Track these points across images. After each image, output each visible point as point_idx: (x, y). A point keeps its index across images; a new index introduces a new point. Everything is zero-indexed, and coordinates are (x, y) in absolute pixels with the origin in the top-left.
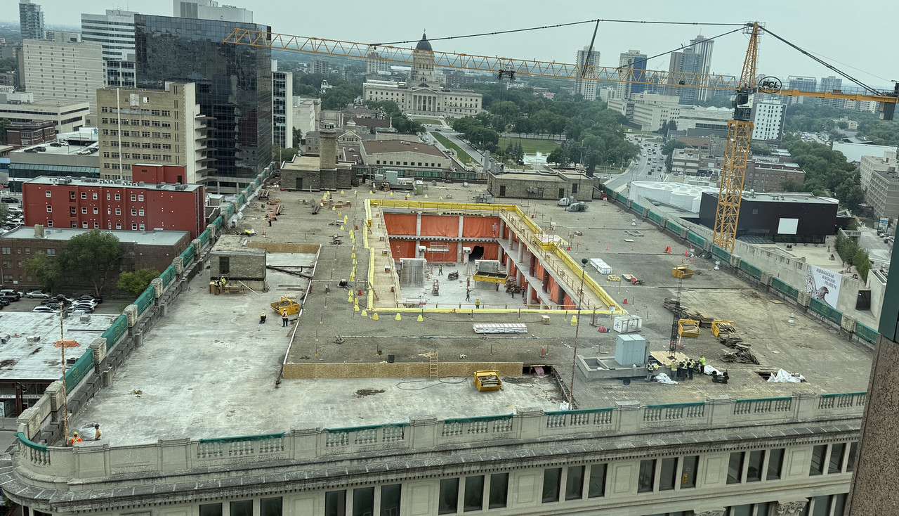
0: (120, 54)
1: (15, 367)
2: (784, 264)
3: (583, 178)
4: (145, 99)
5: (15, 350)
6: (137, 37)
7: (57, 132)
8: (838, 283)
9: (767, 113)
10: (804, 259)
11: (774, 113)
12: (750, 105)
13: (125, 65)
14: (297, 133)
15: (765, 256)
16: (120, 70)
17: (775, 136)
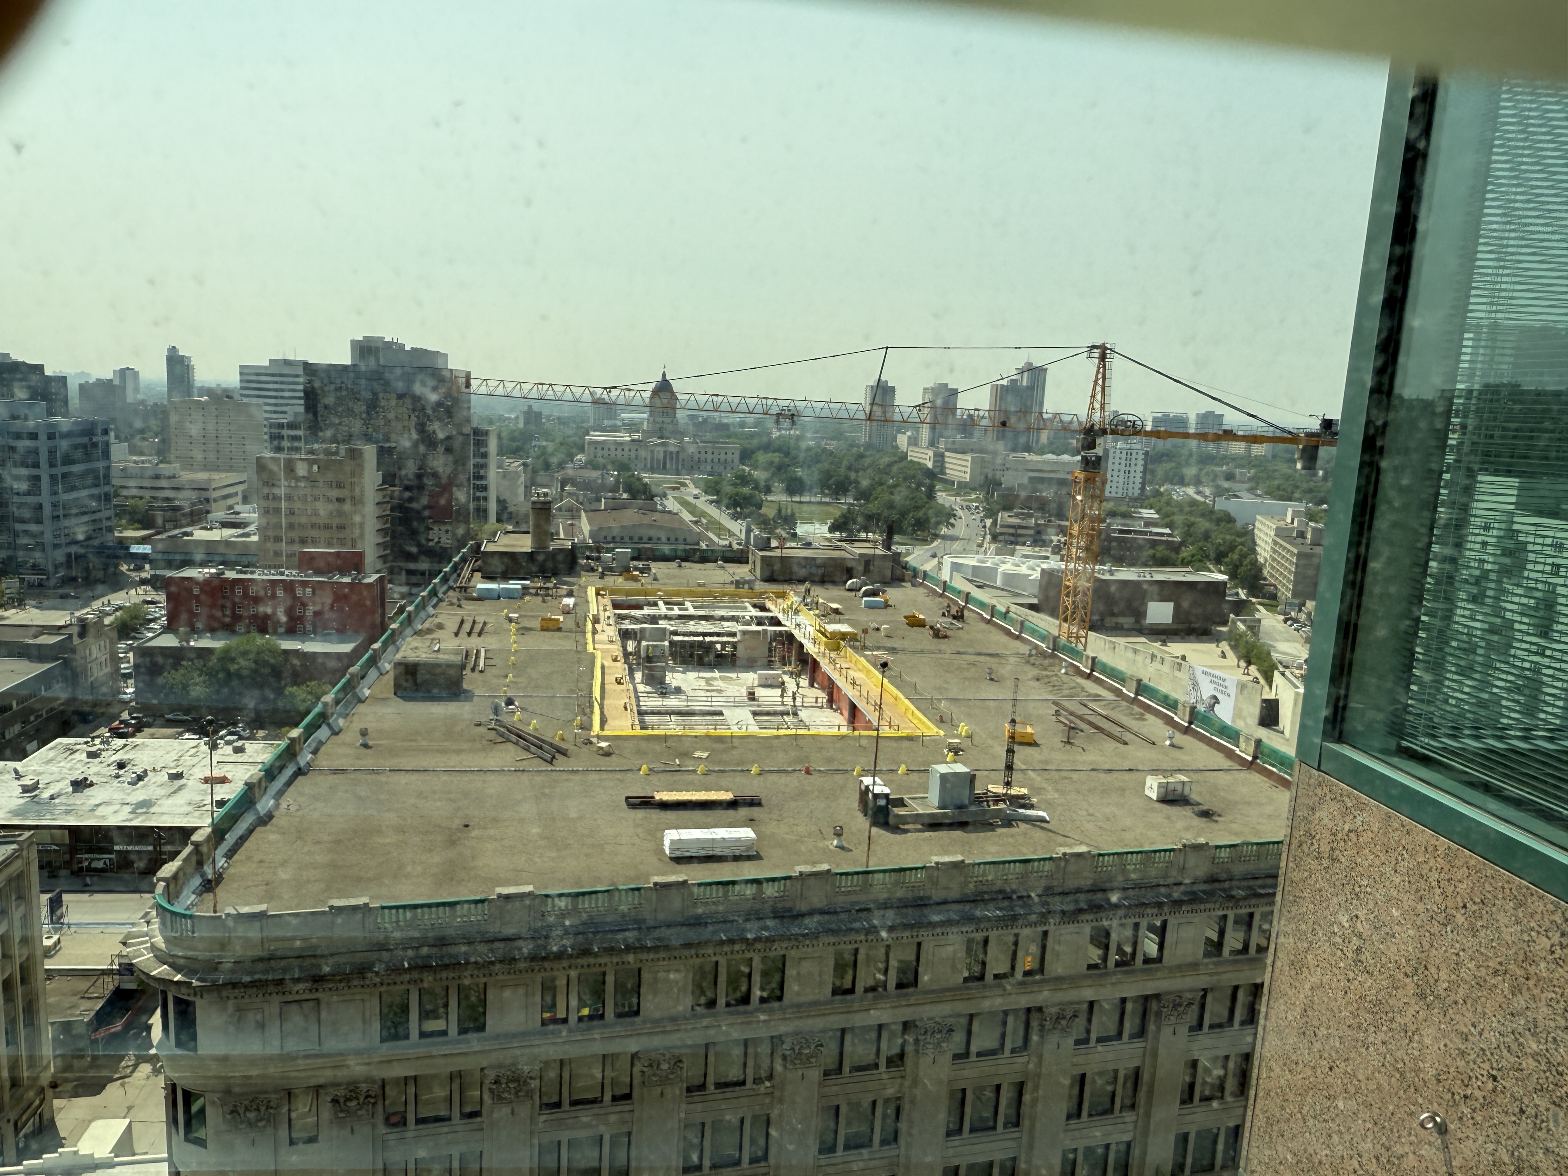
0: (285, 413)
1: (152, 810)
2: (1156, 665)
3: (878, 552)
4: (315, 468)
5: (152, 788)
6: (305, 391)
7: (208, 512)
8: (1233, 690)
9: (1123, 462)
10: (1184, 658)
11: (1133, 462)
12: (1099, 451)
13: (292, 426)
14: (502, 504)
15: (1130, 655)
16: (285, 432)
17: (1137, 492)
